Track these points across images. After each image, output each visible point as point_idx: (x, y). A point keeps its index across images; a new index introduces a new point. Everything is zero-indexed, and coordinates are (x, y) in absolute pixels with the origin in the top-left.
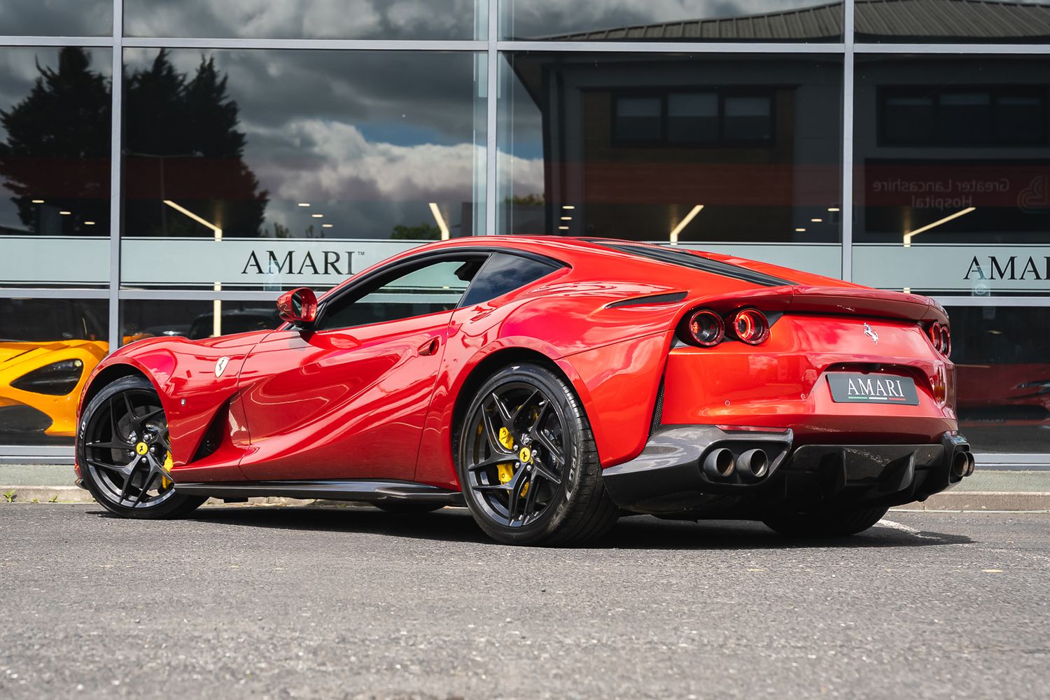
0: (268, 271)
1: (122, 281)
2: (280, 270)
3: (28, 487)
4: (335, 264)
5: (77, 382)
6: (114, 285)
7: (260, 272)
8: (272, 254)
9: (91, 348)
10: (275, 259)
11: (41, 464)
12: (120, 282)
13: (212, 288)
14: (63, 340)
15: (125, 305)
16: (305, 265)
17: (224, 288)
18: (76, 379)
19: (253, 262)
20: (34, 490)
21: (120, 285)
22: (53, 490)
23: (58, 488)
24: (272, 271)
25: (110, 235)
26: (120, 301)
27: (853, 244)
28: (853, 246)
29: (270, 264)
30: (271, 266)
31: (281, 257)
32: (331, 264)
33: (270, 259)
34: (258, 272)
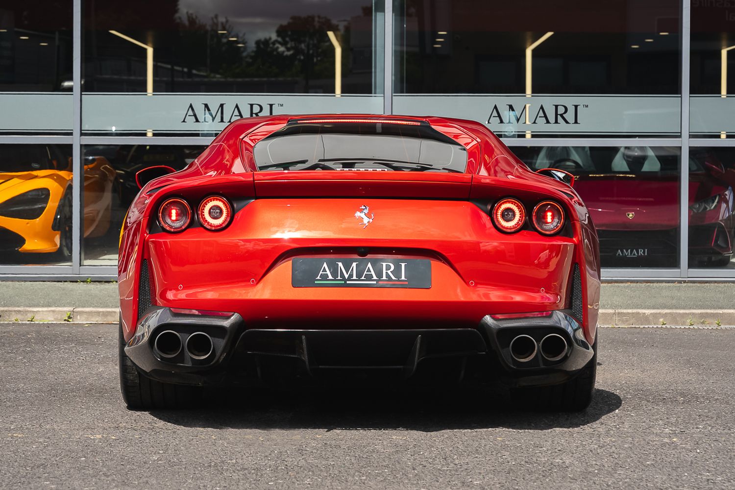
0: (203, 121)
1: (83, 129)
2: (213, 119)
3: (10, 309)
4: (259, 114)
5: (45, 207)
6: (77, 133)
7: (197, 121)
8: (206, 106)
9: (55, 177)
10: (209, 110)
11: (18, 281)
12: (81, 130)
14: (32, 171)
15: (84, 148)
16: (234, 115)
18: (43, 205)
20: (15, 311)
21: (81, 133)
22: (31, 311)
23: (35, 309)
24: (206, 120)
25: (72, 92)
26: (81, 145)
27: (691, 95)
28: (690, 97)
29: (205, 115)
30: (206, 116)
31: (214, 108)
32: (255, 114)
33: (205, 111)
34: (195, 121)
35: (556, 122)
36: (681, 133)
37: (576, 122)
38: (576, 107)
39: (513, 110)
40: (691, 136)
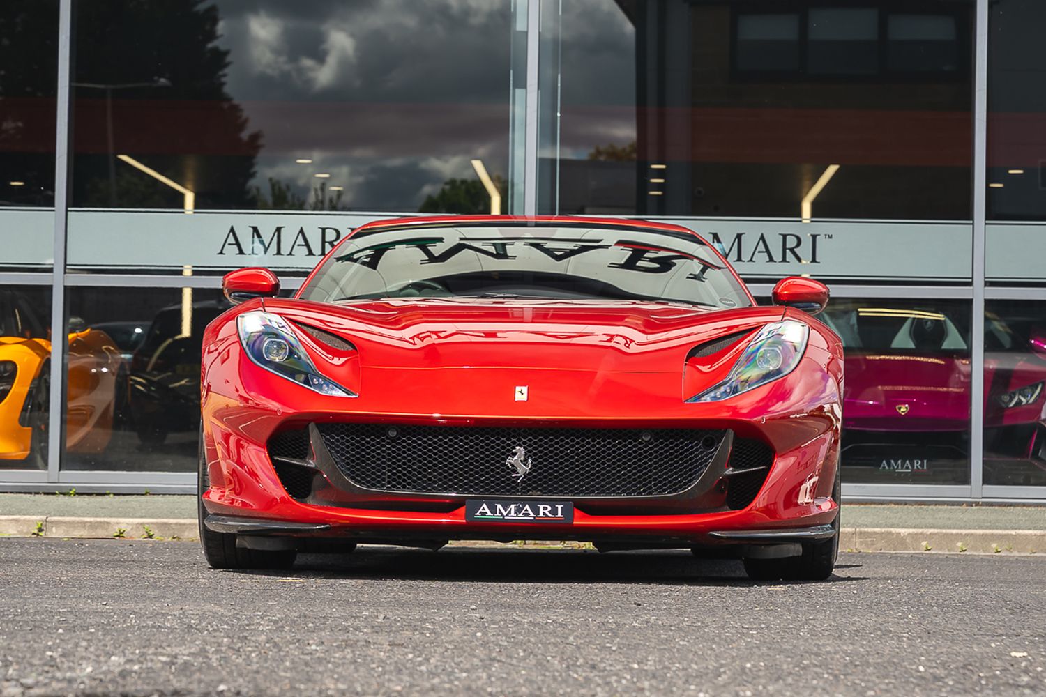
0: (251, 252)
1: (68, 263)
2: (266, 250)
5: (9, 391)
6: (59, 269)
7: (241, 252)
8: (255, 229)
10: (259, 236)
12: (66, 265)
13: (180, 273)
15: (70, 292)
16: (297, 244)
17: (195, 273)
19: (231, 240)
21: (65, 268)
24: (255, 252)
25: (53, 206)
26: (65, 288)
27: (987, 222)
28: (986, 224)
29: (253, 243)
30: (255, 245)
31: (267, 234)
32: (329, 242)
33: (253, 237)
34: (238, 252)
35: (784, 260)
36: (972, 278)
37: (814, 260)
38: (814, 237)
39: (719, 241)
40: (990, 284)
